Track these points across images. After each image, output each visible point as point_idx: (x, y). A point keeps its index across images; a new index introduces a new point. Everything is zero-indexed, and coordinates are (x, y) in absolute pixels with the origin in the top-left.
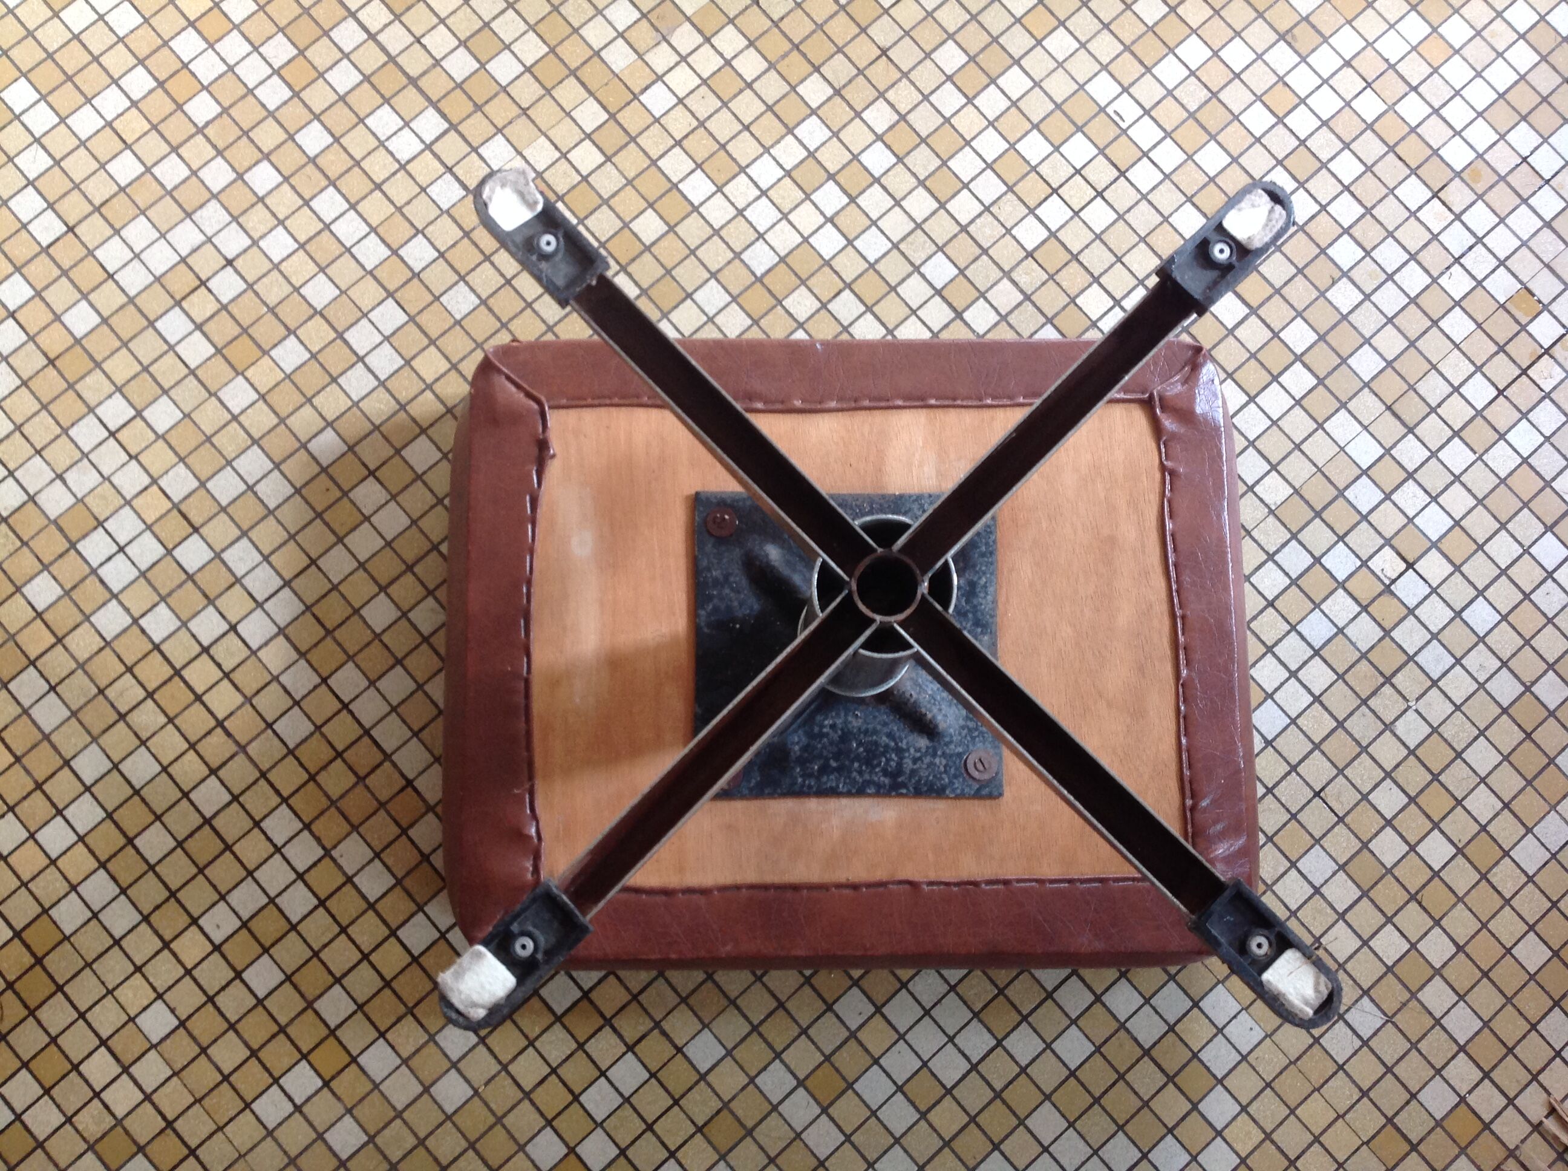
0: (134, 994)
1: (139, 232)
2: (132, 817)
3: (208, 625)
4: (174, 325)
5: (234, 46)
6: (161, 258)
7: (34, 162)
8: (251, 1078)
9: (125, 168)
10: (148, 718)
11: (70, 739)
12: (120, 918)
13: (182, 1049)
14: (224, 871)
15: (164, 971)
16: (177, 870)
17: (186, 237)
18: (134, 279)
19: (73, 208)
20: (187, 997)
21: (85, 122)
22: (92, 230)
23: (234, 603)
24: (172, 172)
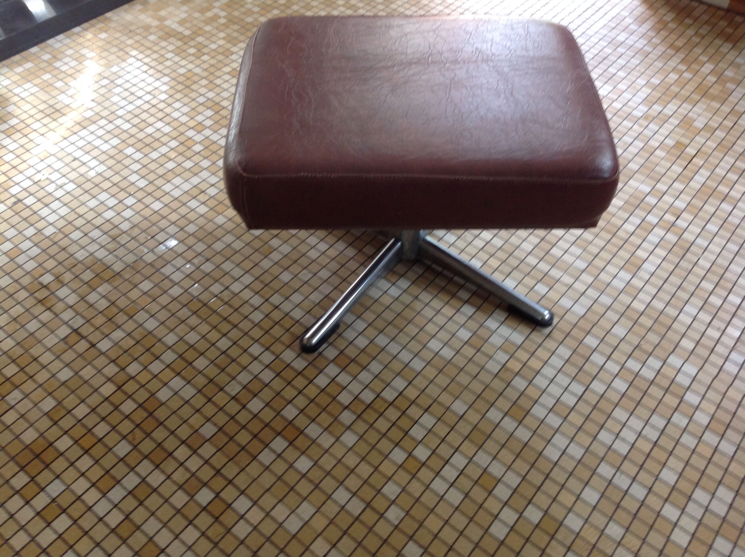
0: (196, 420)
1: (177, 181)
2: (190, 355)
3: (216, 288)
4: (193, 204)
5: (207, 132)
6: (186, 187)
7: (136, 167)
8: (256, 446)
9: (171, 165)
10: (194, 321)
11: (160, 332)
12: (188, 392)
13: (222, 439)
14: (233, 369)
15: (209, 410)
16: (212, 372)
17: (195, 180)
18: (176, 193)
19: (152, 177)
20: (221, 419)
21: (154, 155)
22: (159, 182)
23: (227, 281)
24: (188, 164)
